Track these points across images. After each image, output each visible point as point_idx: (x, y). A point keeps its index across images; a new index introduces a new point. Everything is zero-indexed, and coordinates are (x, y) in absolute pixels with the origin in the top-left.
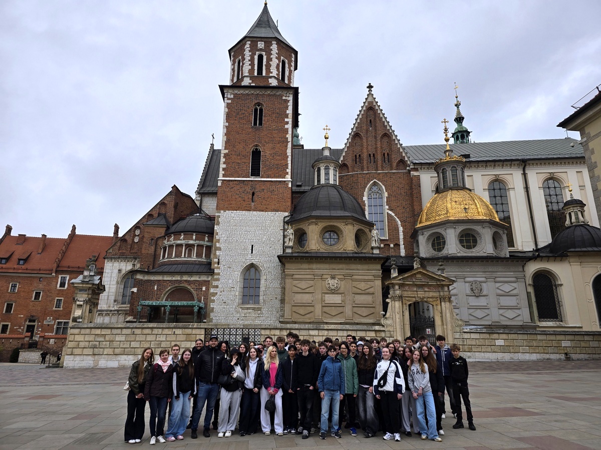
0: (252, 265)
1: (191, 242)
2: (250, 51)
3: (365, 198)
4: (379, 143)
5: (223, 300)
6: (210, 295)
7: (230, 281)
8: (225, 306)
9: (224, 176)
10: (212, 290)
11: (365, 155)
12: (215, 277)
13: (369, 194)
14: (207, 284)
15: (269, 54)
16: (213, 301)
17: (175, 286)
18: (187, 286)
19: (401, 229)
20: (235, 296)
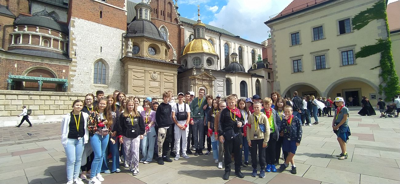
0: (101, 60)
1: (47, 35)
5: (80, 80)
6: (70, 76)
7: (85, 68)
8: (83, 84)
10: (71, 73)
11: (159, 10)
12: (73, 64)
14: (67, 68)
16: (73, 80)
17: (36, 66)
18: (48, 68)
20: (90, 78)
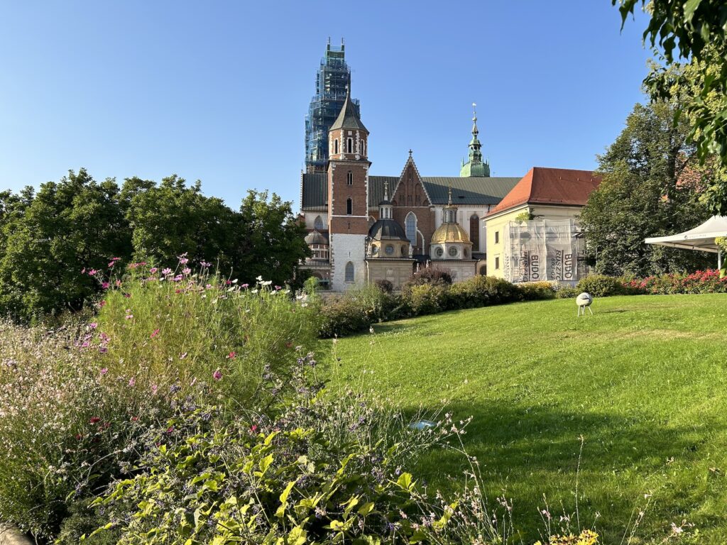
0: (350, 262)
1: (318, 249)
2: (344, 137)
3: (405, 222)
4: (414, 190)
5: (337, 279)
6: (331, 277)
7: (340, 270)
8: (338, 282)
9: (333, 214)
10: (331, 274)
11: (406, 196)
12: (332, 268)
13: (408, 220)
14: (329, 271)
15: (355, 139)
16: (332, 279)
19: (423, 240)
20: (343, 277)
